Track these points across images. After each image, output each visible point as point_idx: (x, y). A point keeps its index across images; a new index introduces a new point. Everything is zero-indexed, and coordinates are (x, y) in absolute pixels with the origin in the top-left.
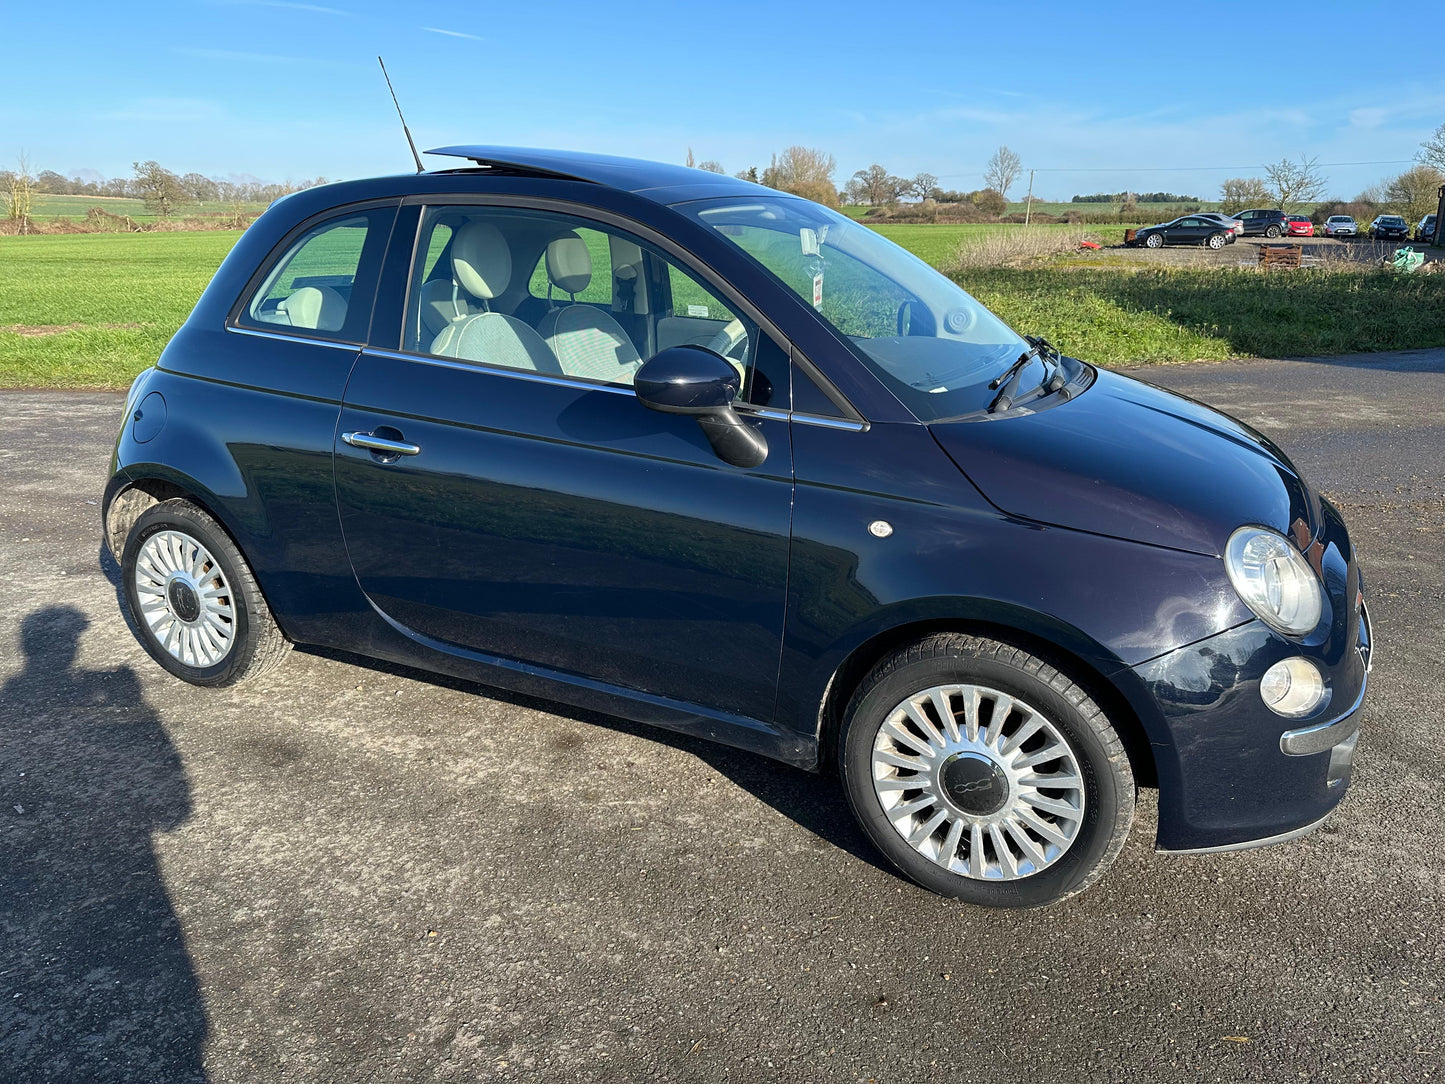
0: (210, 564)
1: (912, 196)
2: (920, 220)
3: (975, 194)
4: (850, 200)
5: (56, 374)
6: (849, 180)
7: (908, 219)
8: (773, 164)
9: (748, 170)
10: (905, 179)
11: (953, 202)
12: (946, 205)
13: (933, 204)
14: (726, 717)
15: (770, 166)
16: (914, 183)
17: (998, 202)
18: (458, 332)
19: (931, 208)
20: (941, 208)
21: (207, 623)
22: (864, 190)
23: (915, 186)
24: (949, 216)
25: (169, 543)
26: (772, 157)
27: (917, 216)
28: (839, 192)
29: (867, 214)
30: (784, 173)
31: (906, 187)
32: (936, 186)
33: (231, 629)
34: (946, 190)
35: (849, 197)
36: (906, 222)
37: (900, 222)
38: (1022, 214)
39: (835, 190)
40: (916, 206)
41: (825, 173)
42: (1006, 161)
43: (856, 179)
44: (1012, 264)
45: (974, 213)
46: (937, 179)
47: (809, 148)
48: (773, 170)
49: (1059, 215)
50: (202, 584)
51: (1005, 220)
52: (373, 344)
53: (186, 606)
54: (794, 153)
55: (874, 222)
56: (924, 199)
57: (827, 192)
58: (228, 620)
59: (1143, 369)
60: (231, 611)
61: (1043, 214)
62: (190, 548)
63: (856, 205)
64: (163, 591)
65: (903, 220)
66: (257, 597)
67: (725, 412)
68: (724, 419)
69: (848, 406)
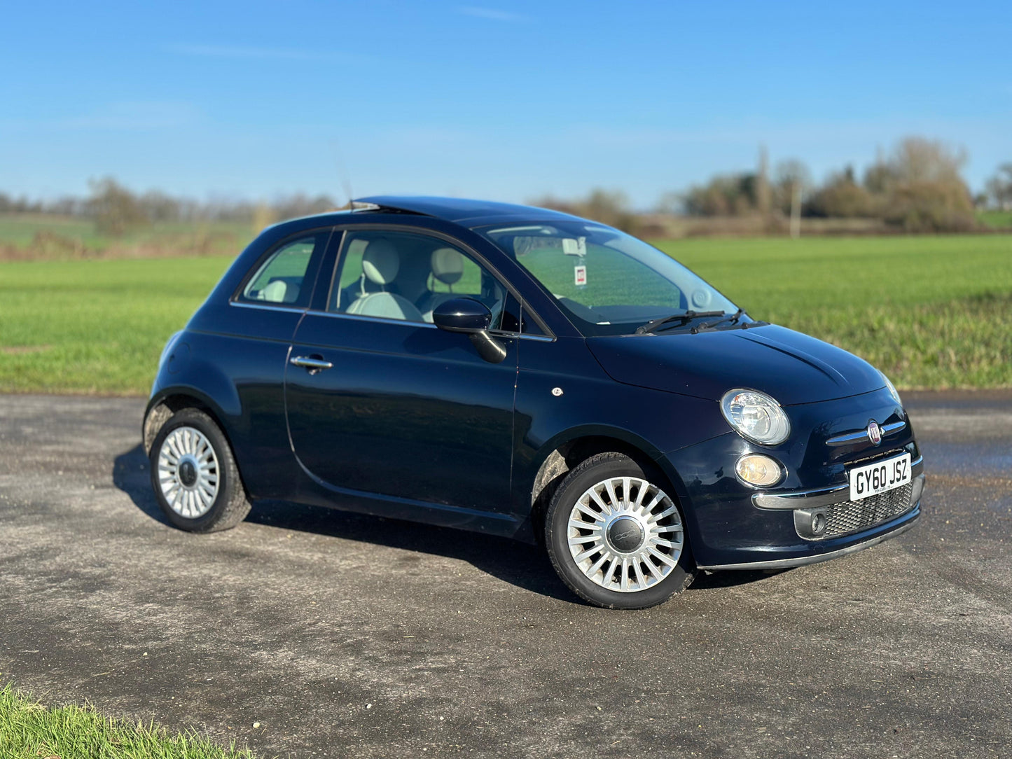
0: (206, 448)
4: (992, 203)
5: (48, 380)
6: (990, 176)
14: (489, 514)
18: (361, 303)
21: (200, 488)
25: (183, 436)
28: (974, 193)
30: (894, 170)
33: (215, 490)
35: (990, 199)
39: (969, 192)
41: (953, 169)
43: (1000, 175)
50: (200, 461)
52: (313, 308)
53: (188, 476)
54: (908, 145)
57: (955, 193)
58: (212, 483)
60: (216, 478)
62: (196, 438)
63: (1000, 209)
64: (176, 469)
66: (232, 467)
67: (483, 332)
68: (482, 335)
69: (547, 329)
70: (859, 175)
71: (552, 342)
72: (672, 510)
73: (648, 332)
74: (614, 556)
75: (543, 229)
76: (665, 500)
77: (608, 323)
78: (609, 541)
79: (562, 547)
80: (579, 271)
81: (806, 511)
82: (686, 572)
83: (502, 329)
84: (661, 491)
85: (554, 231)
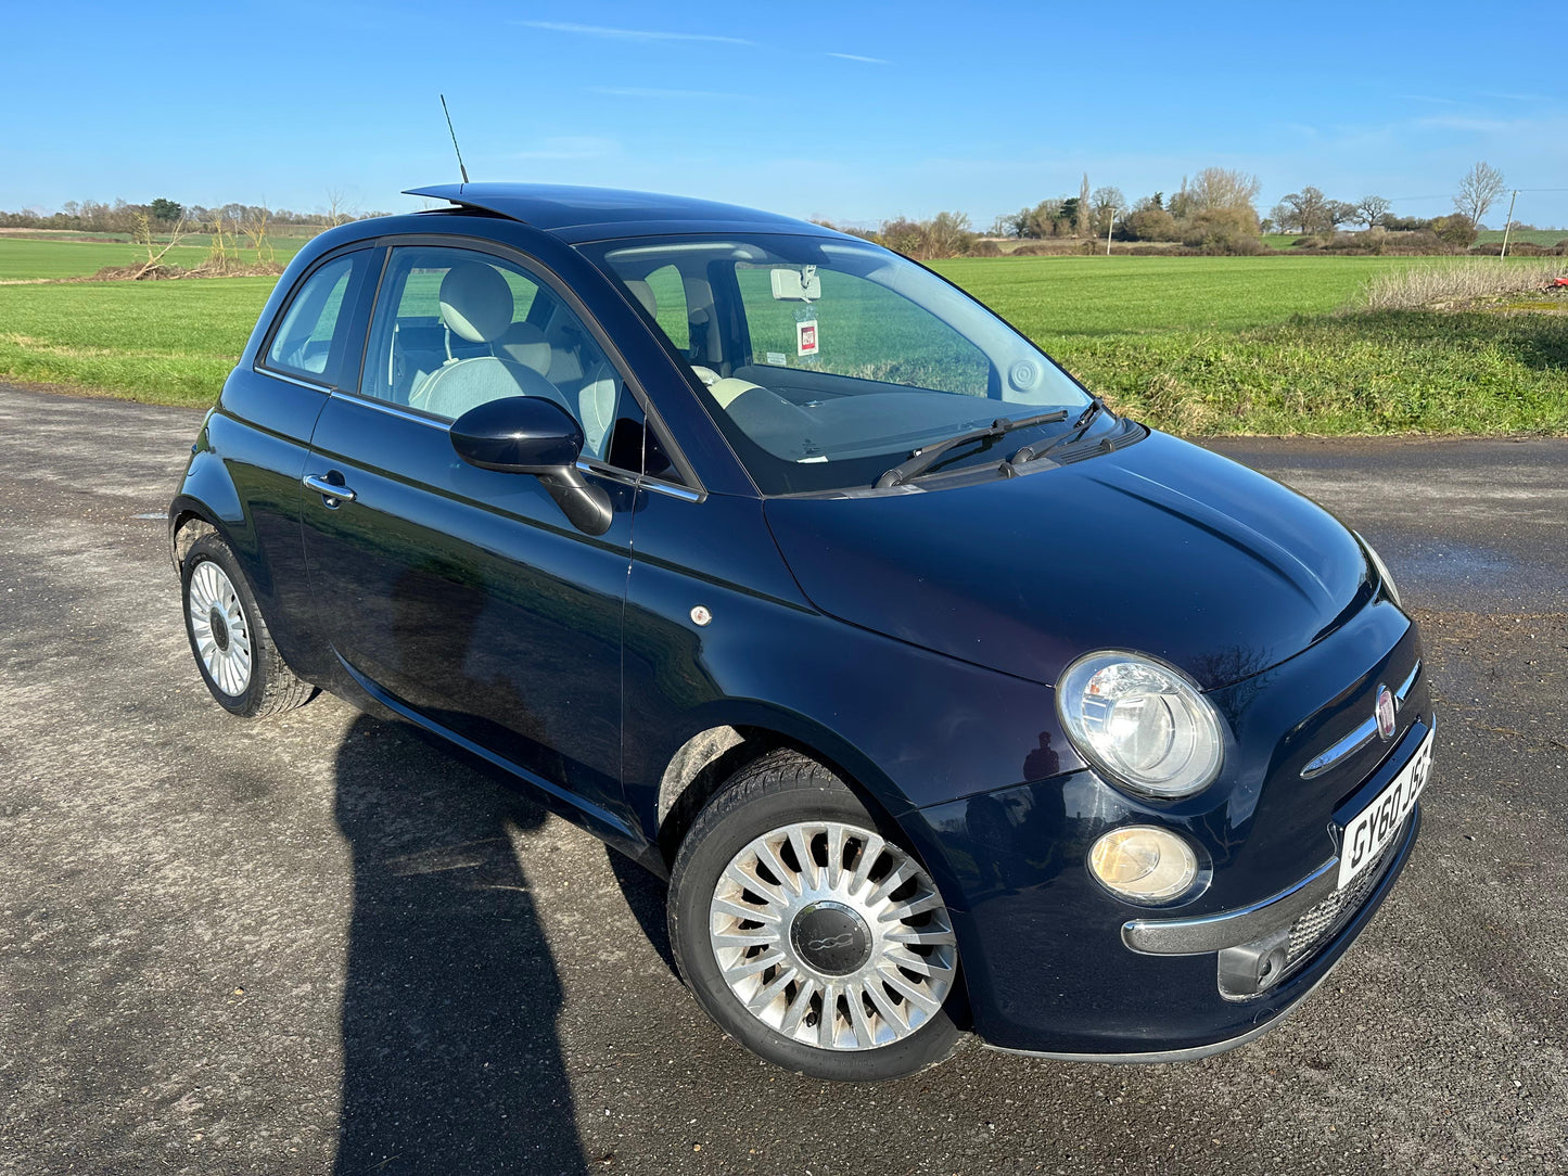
0: (233, 598)
1: (1355, 223)
2: (1360, 251)
3: (1437, 220)
4: (1276, 228)
6: (1276, 205)
7: (1345, 250)
8: (1183, 188)
9: (1152, 196)
10: (1347, 203)
11: (1408, 229)
12: (1399, 234)
13: (1381, 232)
15: (1179, 191)
16: (1360, 207)
17: (1467, 229)
19: (1376, 238)
20: (1390, 237)
21: (235, 654)
22: (1293, 217)
23: (1360, 211)
24: (1400, 247)
26: (1182, 182)
27: (1359, 246)
28: (1262, 219)
29: (1294, 244)
30: (1195, 198)
31: (1349, 213)
32: (1387, 212)
33: (248, 661)
34: (1401, 215)
35: (1275, 225)
36: (1341, 254)
37: (1335, 253)
38: (1498, 245)
39: (1257, 218)
40: (1358, 234)
41: (1245, 198)
42: (1486, 180)
43: (1285, 204)
44: (1438, 306)
45: (1434, 243)
46: (1390, 202)
47: (1228, 169)
48: (1182, 195)
49: (1551, 245)
50: (230, 615)
51: (1474, 252)
53: (221, 635)
54: (1209, 176)
55: (1301, 254)
56: (1371, 226)
57: (1246, 219)
58: (246, 653)
59: (1531, 442)
60: (247, 644)
61: (1528, 244)
63: (1282, 234)
64: (208, 620)
65: (1339, 252)
67: (564, 472)
68: (560, 479)
69: (690, 473)
70: (1166, 201)
71: (697, 503)
72: (933, 900)
73: (904, 482)
74: (808, 978)
75: (737, 249)
76: (919, 876)
77: (824, 459)
78: (795, 948)
79: (698, 949)
80: (804, 330)
81: (1248, 947)
82: (959, 1028)
83: (611, 464)
84: (910, 860)
85: (760, 253)
